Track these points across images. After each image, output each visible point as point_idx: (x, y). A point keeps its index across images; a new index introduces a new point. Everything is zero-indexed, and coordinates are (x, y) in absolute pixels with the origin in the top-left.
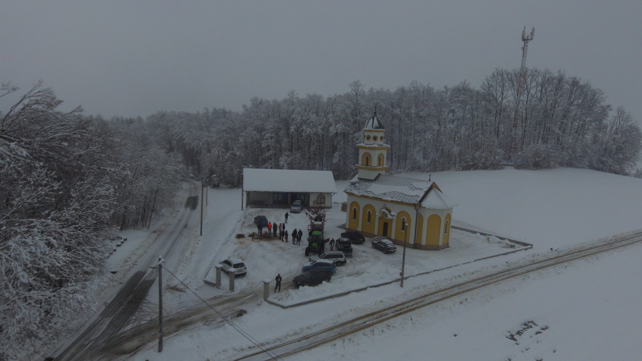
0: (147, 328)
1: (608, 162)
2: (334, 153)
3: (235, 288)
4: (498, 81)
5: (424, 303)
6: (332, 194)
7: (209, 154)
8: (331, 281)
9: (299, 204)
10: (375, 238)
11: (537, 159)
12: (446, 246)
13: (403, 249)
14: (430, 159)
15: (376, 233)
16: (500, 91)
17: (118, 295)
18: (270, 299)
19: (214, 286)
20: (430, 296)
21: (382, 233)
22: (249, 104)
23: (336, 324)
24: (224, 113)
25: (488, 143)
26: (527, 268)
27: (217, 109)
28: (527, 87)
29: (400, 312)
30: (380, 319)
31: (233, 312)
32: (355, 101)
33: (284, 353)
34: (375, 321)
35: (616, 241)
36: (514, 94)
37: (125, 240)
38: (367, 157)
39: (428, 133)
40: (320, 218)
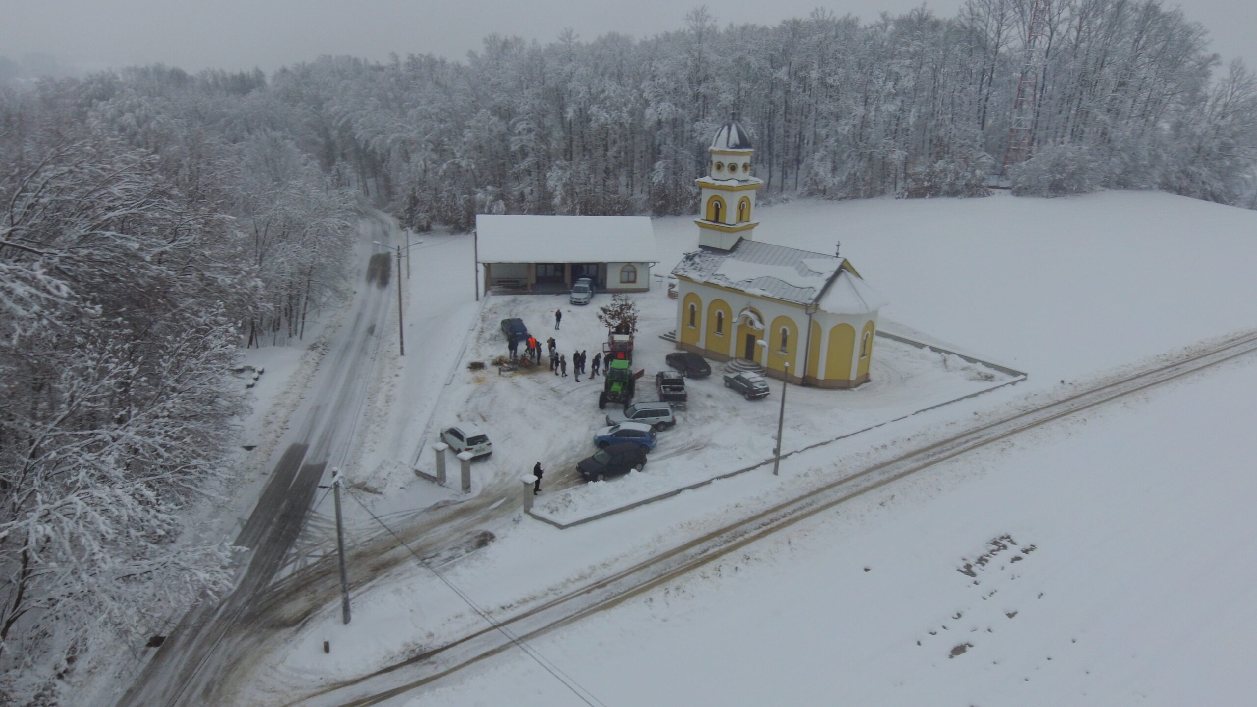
0: (319, 573)
1: (1200, 175)
2: (654, 160)
3: (472, 485)
4: (992, 7)
5: (815, 506)
6: (651, 265)
7: (405, 166)
8: (647, 465)
9: (585, 288)
10: (729, 363)
11: (1058, 176)
12: (866, 379)
13: (781, 388)
14: (846, 174)
15: (732, 353)
16: (994, 28)
17: (262, 500)
18: (535, 510)
19: (433, 482)
20: (827, 492)
21: (743, 355)
22: (481, 50)
23: (653, 556)
24: (432, 63)
25: (963, 142)
26: (1013, 425)
27: (416, 56)
28: (1050, 20)
29: (769, 527)
30: (733, 543)
31: (469, 536)
32: (696, 54)
33: (562, 617)
34: (724, 547)
35: (1189, 359)
36: (1022, 34)
37: (261, 372)
38: (717, 205)
39: (843, 122)
40: (626, 327)
